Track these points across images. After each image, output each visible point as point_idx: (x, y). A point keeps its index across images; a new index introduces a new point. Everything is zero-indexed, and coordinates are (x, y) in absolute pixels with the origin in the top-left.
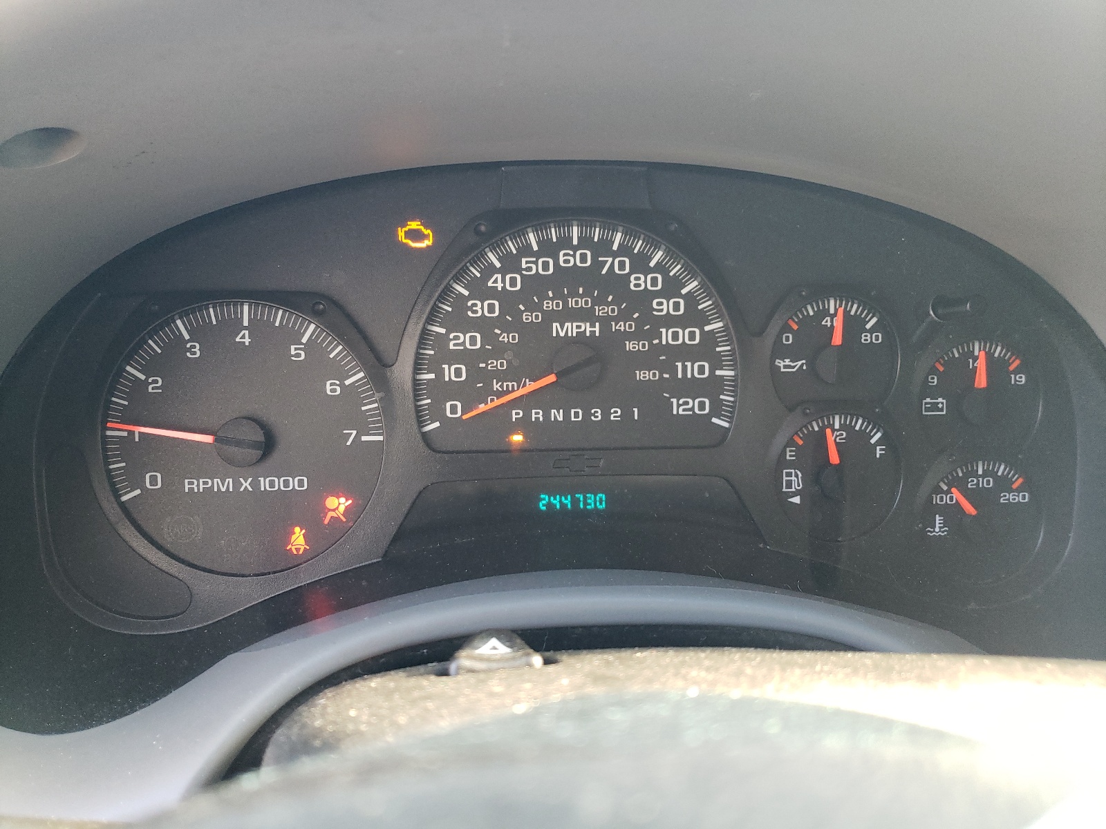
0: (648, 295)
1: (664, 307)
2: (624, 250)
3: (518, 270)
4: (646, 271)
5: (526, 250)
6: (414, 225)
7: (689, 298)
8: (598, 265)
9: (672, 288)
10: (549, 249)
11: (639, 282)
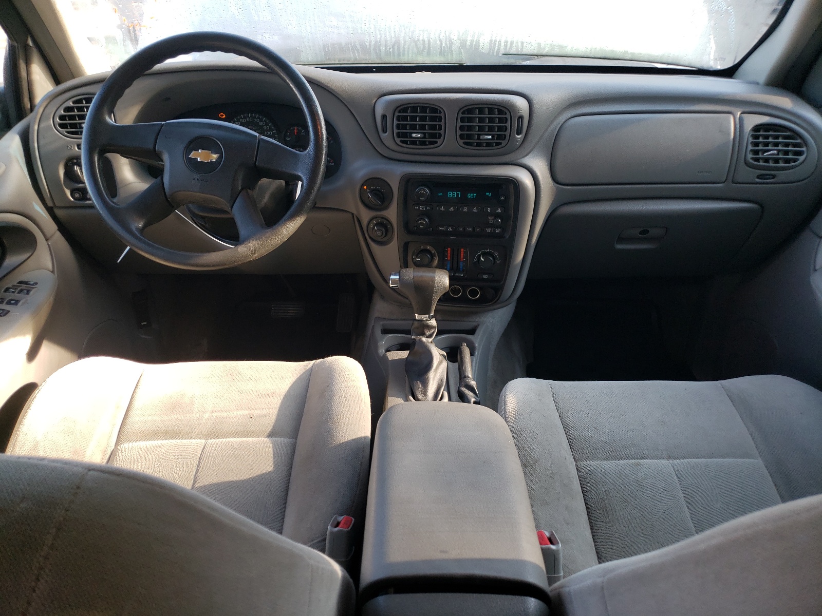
0: (263, 126)
1: (265, 128)
2: (258, 118)
3: (239, 121)
4: (262, 121)
5: (241, 118)
6: (222, 114)
7: (270, 126)
8: (253, 121)
9: (267, 125)
10: (245, 118)
11: (261, 123)
